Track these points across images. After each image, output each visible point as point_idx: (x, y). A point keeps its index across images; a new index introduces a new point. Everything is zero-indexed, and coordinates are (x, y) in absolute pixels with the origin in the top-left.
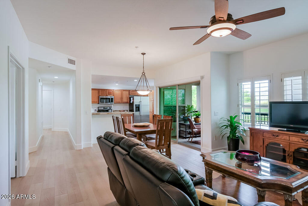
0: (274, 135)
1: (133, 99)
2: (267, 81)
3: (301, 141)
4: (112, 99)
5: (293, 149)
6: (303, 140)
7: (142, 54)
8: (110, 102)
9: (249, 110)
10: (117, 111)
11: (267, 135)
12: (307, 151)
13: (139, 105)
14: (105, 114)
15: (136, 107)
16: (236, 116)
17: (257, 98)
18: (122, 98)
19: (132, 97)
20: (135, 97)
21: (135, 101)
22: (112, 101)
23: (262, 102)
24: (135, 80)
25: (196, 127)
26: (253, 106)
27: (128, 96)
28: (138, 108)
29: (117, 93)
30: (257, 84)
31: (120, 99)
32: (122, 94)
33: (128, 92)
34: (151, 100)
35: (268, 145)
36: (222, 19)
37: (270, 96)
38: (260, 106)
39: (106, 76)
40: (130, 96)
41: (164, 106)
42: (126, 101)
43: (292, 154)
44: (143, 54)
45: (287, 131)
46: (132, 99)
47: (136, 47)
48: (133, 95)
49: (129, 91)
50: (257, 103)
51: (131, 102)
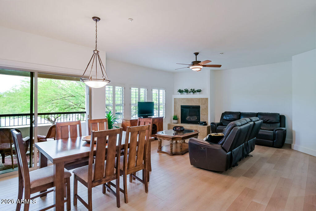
44: (96, 19)
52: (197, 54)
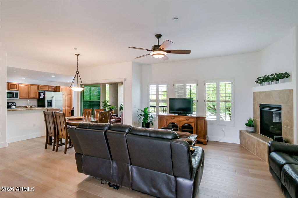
0: (172, 118)
1: (44, 94)
2: (166, 85)
3: (185, 120)
4: (16, 94)
5: (181, 125)
6: (186, 119)
7: (76, 54)
8: (13, 97)
9: (154, 104)
10: (22, 106)
11: (168, 118)
12: (188, 125)
13: (51, 100)
14: (23, 110)
15: (48, 103)
16: (147, 108)
17: (160, 96)
18: (29, 93)
19: (42, 92)
20: (46, 92)
21: (46, 96)
22: (16, 96)
23: (163, 98)
24: (52, 76)
25: (113, 118)
26: (157, 101)
27: (37, 92)
28: (50, 104)
29: (23, 88)
30: (160, 87)
31: (27, 94)
32: (29, 89)
33: (36, 87)
34: (64, 95)
35: (168, 124)
36: (162, 49)
37: (167, 95)
38: (162, 101)
39: (17, 68)
40: (39, 91)
41: (84, 102)
42: (34, 96)
43: (181, 128)
44: (78, 55)
45: (178, 115)
46: (42, 94)
47: (76, 49)
48: (44, 90)
49: (38, 86)
50: (160, 98)
51: (42, 97)
52: (159, 36)
